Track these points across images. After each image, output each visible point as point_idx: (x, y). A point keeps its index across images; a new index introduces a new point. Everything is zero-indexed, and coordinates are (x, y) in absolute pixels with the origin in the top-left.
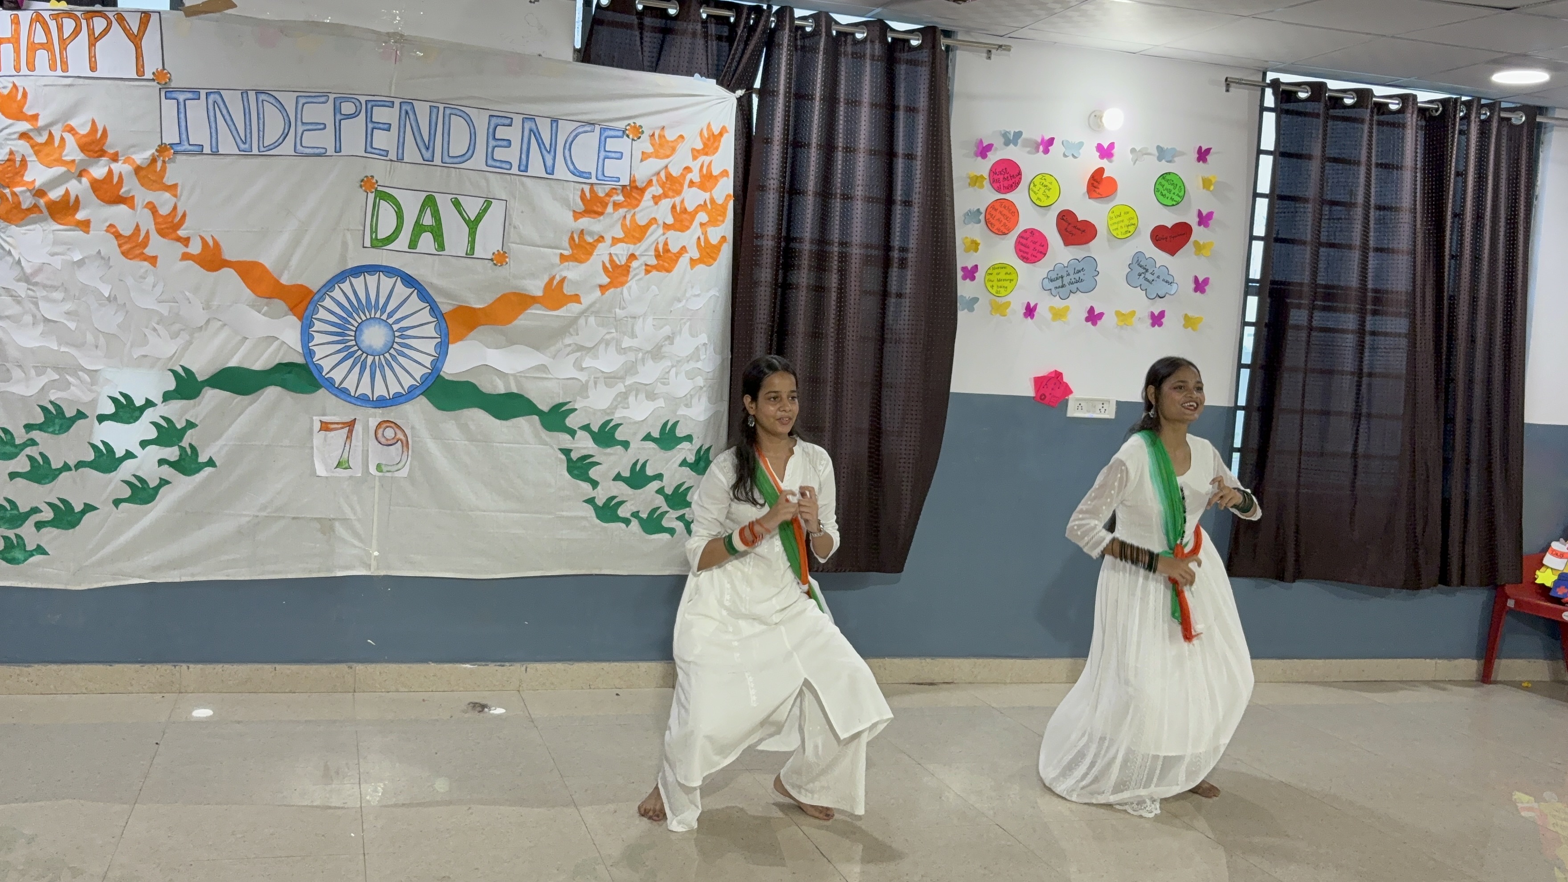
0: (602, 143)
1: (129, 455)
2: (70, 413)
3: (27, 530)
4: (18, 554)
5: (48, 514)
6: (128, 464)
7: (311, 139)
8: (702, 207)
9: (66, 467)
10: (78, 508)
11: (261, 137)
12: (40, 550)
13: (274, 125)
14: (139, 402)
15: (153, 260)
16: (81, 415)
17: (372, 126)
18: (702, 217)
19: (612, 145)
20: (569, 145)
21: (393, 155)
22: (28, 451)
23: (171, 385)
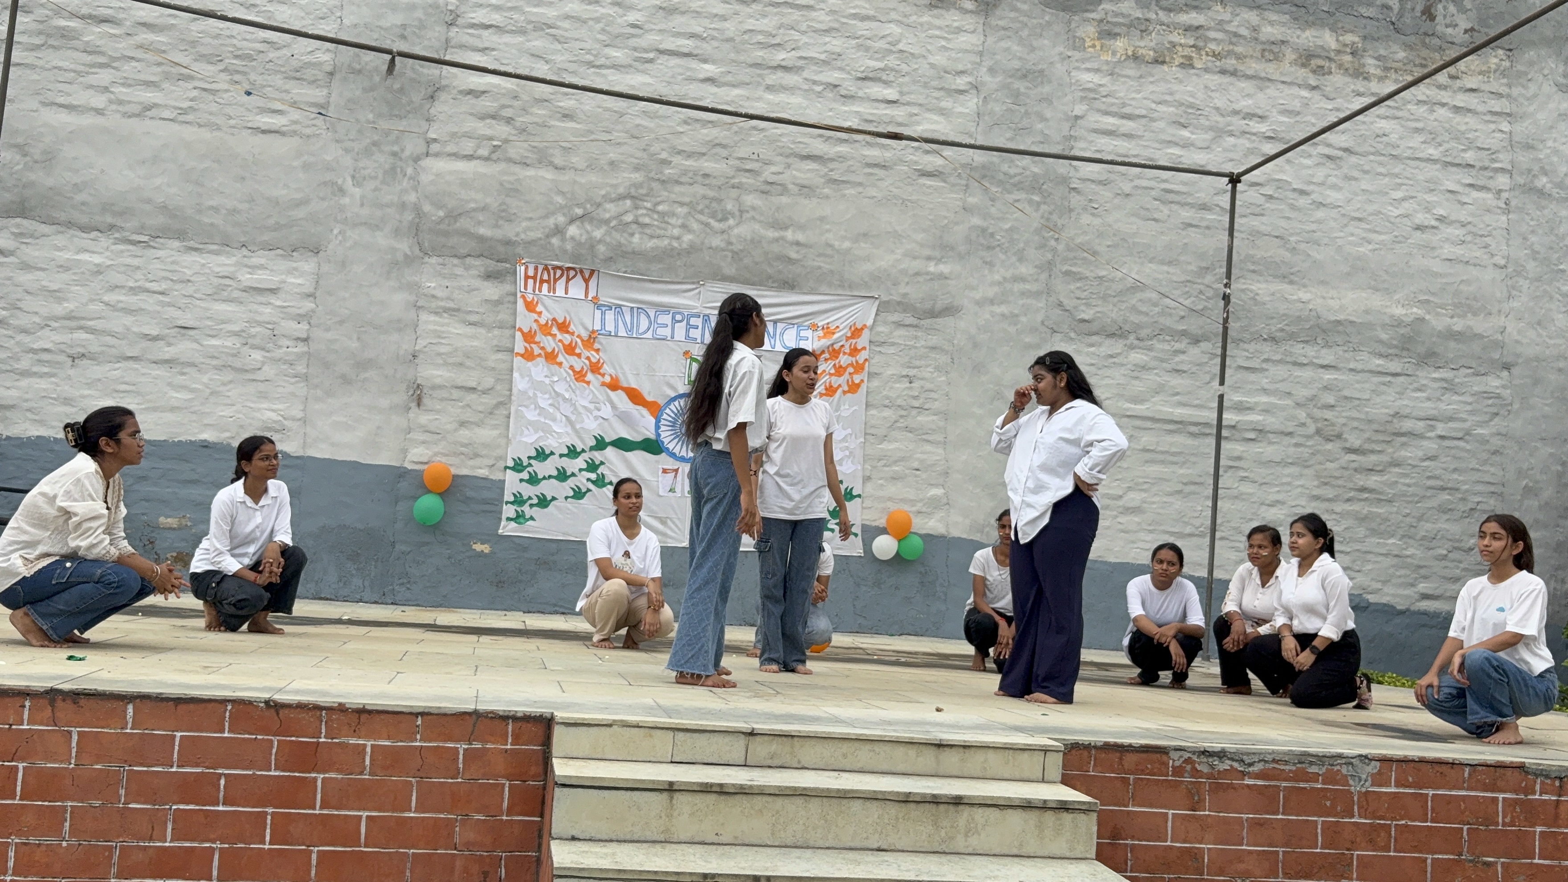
0: (798, 334)
1: (573, 475)
2: (547, 452)
3: (526, 508)
4: (522, 520)
5: (535, 501)
6: (572, 478)
7: (661, 332)
8: (851, 365)
9: (544, 478)
10: (549, 498)
11: (638, 330)
12: (532, 518)
13: (644, 323)
14: (579, 450)
15: (588, 383)
16: (552, 453)
17: (689, 327)
18: (851, 370)
19: (803, 333)
20: (782, 334)
21: (699, 341)
22: (530, 469)
23: (593, 443)
